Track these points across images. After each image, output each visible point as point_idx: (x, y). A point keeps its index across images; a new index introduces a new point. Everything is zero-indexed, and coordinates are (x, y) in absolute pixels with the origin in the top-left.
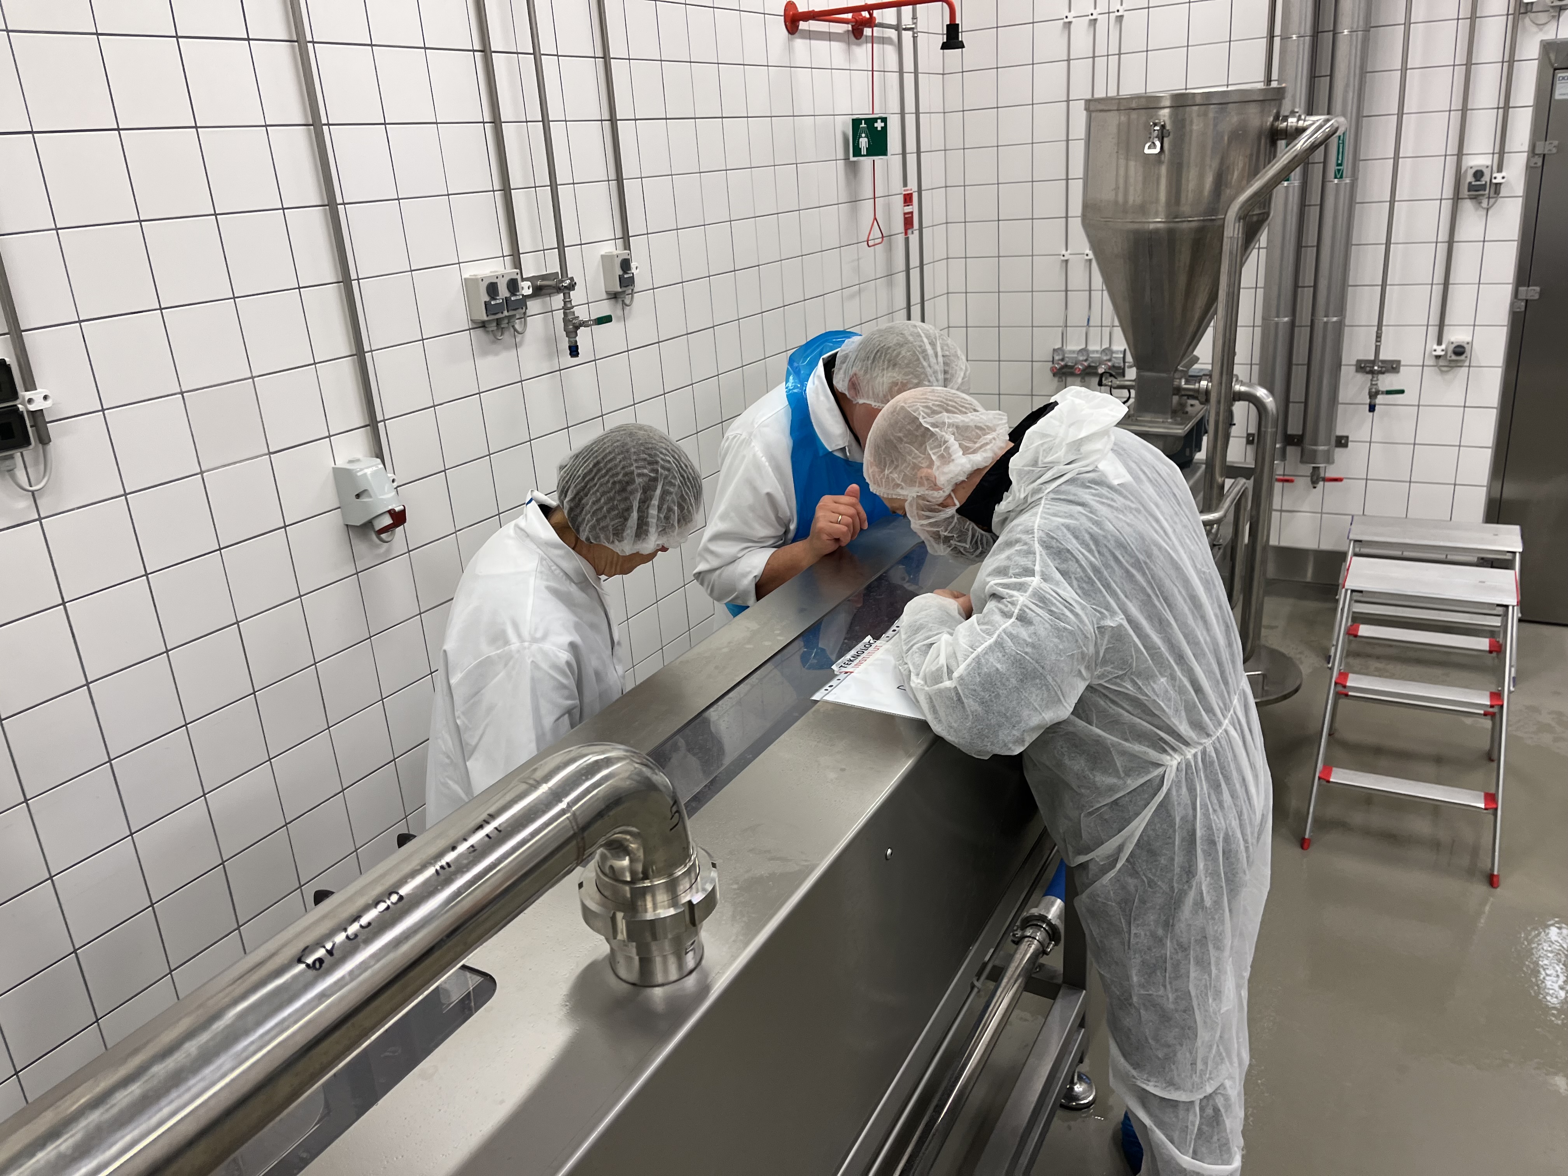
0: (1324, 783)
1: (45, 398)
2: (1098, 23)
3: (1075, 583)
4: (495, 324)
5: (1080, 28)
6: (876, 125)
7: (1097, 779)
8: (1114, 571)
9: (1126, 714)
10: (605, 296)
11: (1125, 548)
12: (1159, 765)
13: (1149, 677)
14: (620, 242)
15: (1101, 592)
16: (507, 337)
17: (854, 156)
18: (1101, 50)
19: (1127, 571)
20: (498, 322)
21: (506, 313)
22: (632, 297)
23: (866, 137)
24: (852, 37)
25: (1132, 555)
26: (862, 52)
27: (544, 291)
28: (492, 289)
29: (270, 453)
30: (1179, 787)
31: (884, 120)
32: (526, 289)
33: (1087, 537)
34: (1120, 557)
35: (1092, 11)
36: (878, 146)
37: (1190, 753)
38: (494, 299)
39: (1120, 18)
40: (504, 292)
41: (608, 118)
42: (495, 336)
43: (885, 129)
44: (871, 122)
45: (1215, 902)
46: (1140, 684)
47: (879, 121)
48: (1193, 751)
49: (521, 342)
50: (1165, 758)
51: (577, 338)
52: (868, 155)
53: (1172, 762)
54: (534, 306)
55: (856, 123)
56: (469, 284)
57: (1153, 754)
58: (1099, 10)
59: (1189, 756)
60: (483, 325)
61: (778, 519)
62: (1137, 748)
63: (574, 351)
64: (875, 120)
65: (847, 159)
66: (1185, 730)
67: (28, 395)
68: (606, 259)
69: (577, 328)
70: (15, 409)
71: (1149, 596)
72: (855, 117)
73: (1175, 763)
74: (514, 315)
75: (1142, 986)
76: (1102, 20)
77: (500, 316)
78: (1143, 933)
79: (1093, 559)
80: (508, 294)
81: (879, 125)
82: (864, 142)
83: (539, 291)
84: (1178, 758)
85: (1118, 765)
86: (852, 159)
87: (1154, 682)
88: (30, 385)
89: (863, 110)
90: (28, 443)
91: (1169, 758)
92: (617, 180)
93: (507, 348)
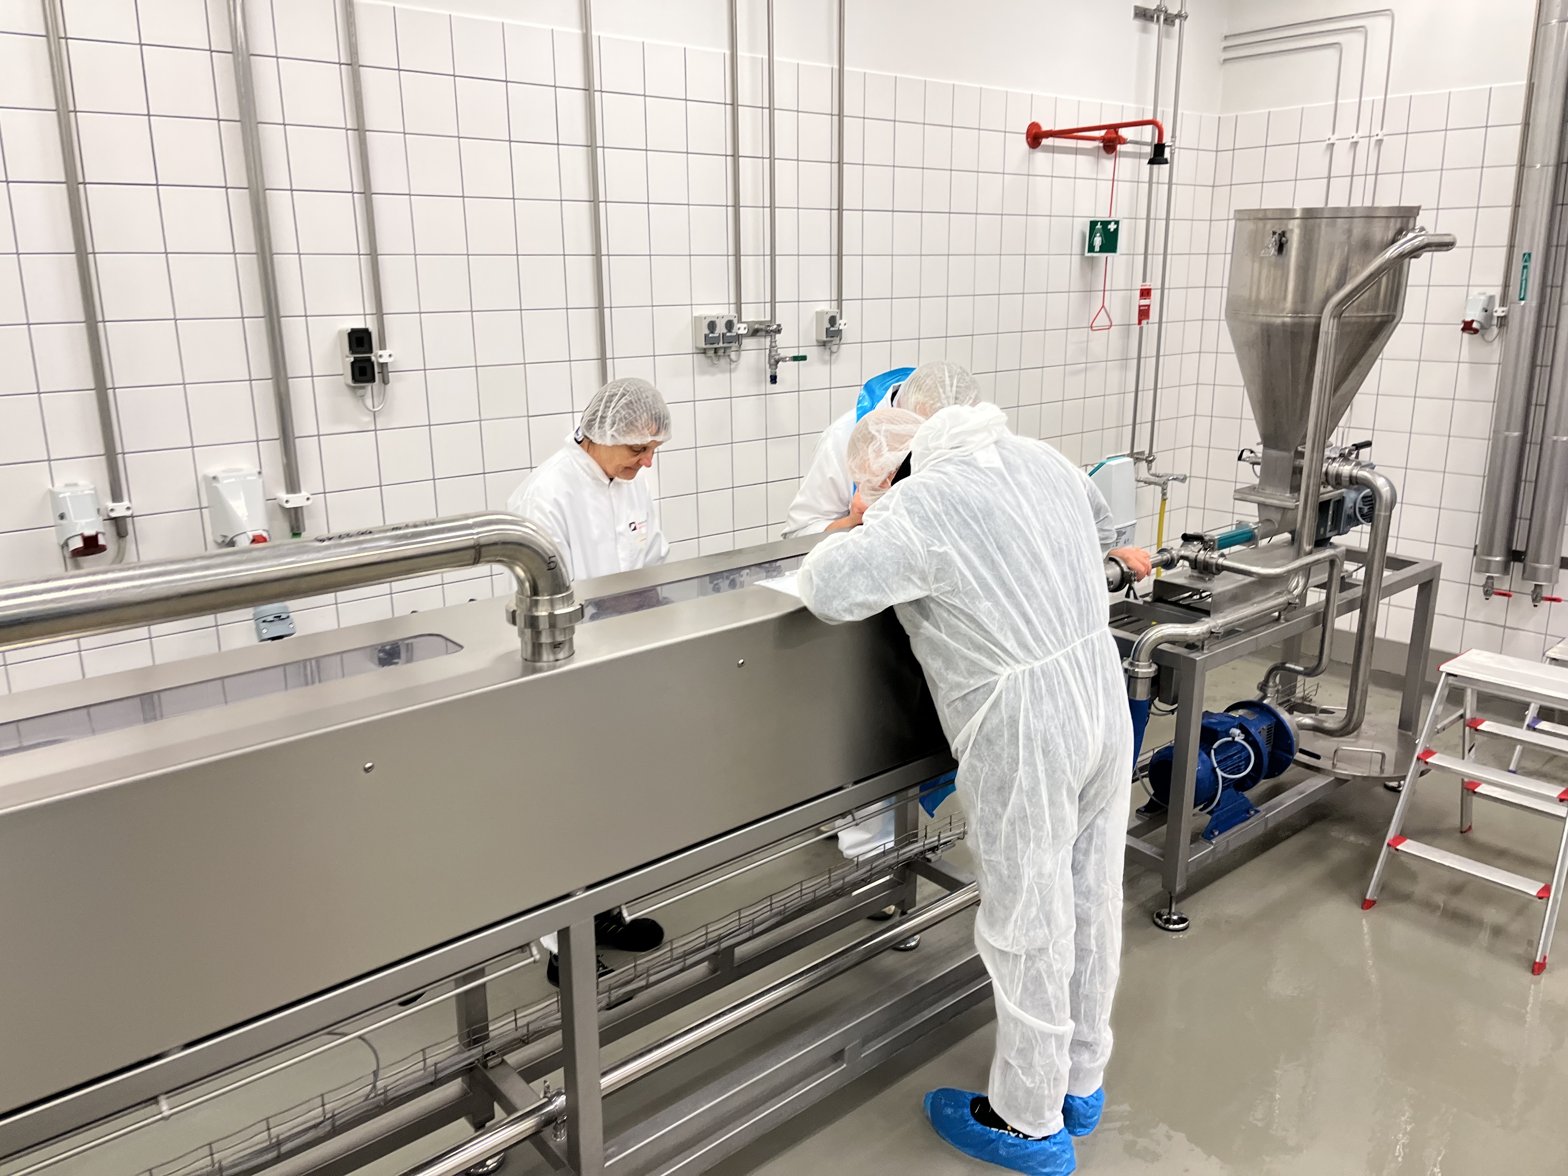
0: (1393, 851)
1: (390, 356)
2: (1359, 145)
3: (917, 519)
4: (713, 351)
5: (1342, 151)
6: (1109, 227)
7: (949, 676)
8: (953, 518)
9: (963, 626)
10: (815, 343)
11: (968, 505)
12: (995, 674)
13: (974, 597)
14: (835, 304)
15: (936, 528)
16: (723, 362)
17: (1089, 251)
18: (1360, 169)
19: (965, 521)
20: (716, 350)
21: (721, 345)
22: (839, 348)
23: (1101, 236)
24: (1103, 152)
25: (972, 510)
26: (1107, 163)
27: (759, 334)
28: (712, 326)
29: (529, 416)
30: (1008, 692)
31: (1117, 223)
32: (741, 329)
33: (936, 492)
34: (961, 510)
35: (1354, 134)
36: (1110, 243)
37: (1019, 668)
38: (712, 332)
39: (1380, 142)
40: (721, 329)
41: (836, 207)
42: (712, 361)
43: (1116, 230)
44: (1105, 224)
45: (1033, 788)
46: (967, 601)
47: (1113, 223)
48: (1022, 668)
49: (735, 369)
50: (999, 669)
51: (777, 370)
52: (1101, 251)
53: (1004, 672)
54: (747, 343)
55: (1093, 224)
56: (697, 320)
57: (988, 663)
58: (1360, 133)
59: (1018, 671)
60: (704, 352)
61: (841, 500)
62: (975, 655)
63: (774, 379)
64: (1109, 222)
65: (1083, 254)
66: (1012, 646)
67: (380, 352)
68: (819, 314)
69: (777, 362)
70: (369, 359)
71: (982, 542)
72: (1092, 219)
73: (1006, 674)
74: (730, 347)
75: (985, 852)
76: (1363, 143)
77: (716, 346)
78: (987, 809)
79: (935, 506)
80: (725, 331)
81: (1112, 227)
82: (1098, 241)
83: (754, 333)
84: (1009, 671)
85: (963, 668)
86: (1087, 254)
87: (980, 602)
88: (383, 347)
89: (1103, 216)
90: (374, 381)
91: (1002, 669)
92: (838, 255)
93: (723, 371)
